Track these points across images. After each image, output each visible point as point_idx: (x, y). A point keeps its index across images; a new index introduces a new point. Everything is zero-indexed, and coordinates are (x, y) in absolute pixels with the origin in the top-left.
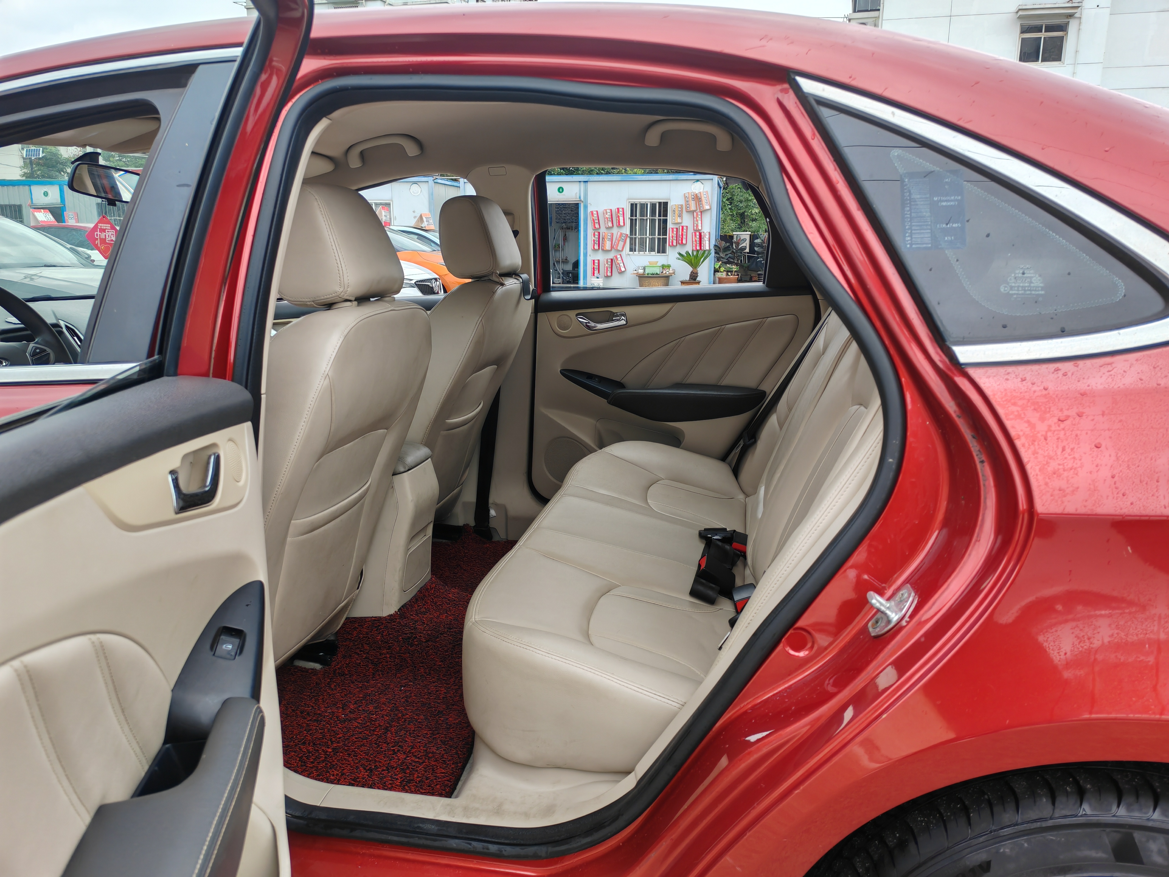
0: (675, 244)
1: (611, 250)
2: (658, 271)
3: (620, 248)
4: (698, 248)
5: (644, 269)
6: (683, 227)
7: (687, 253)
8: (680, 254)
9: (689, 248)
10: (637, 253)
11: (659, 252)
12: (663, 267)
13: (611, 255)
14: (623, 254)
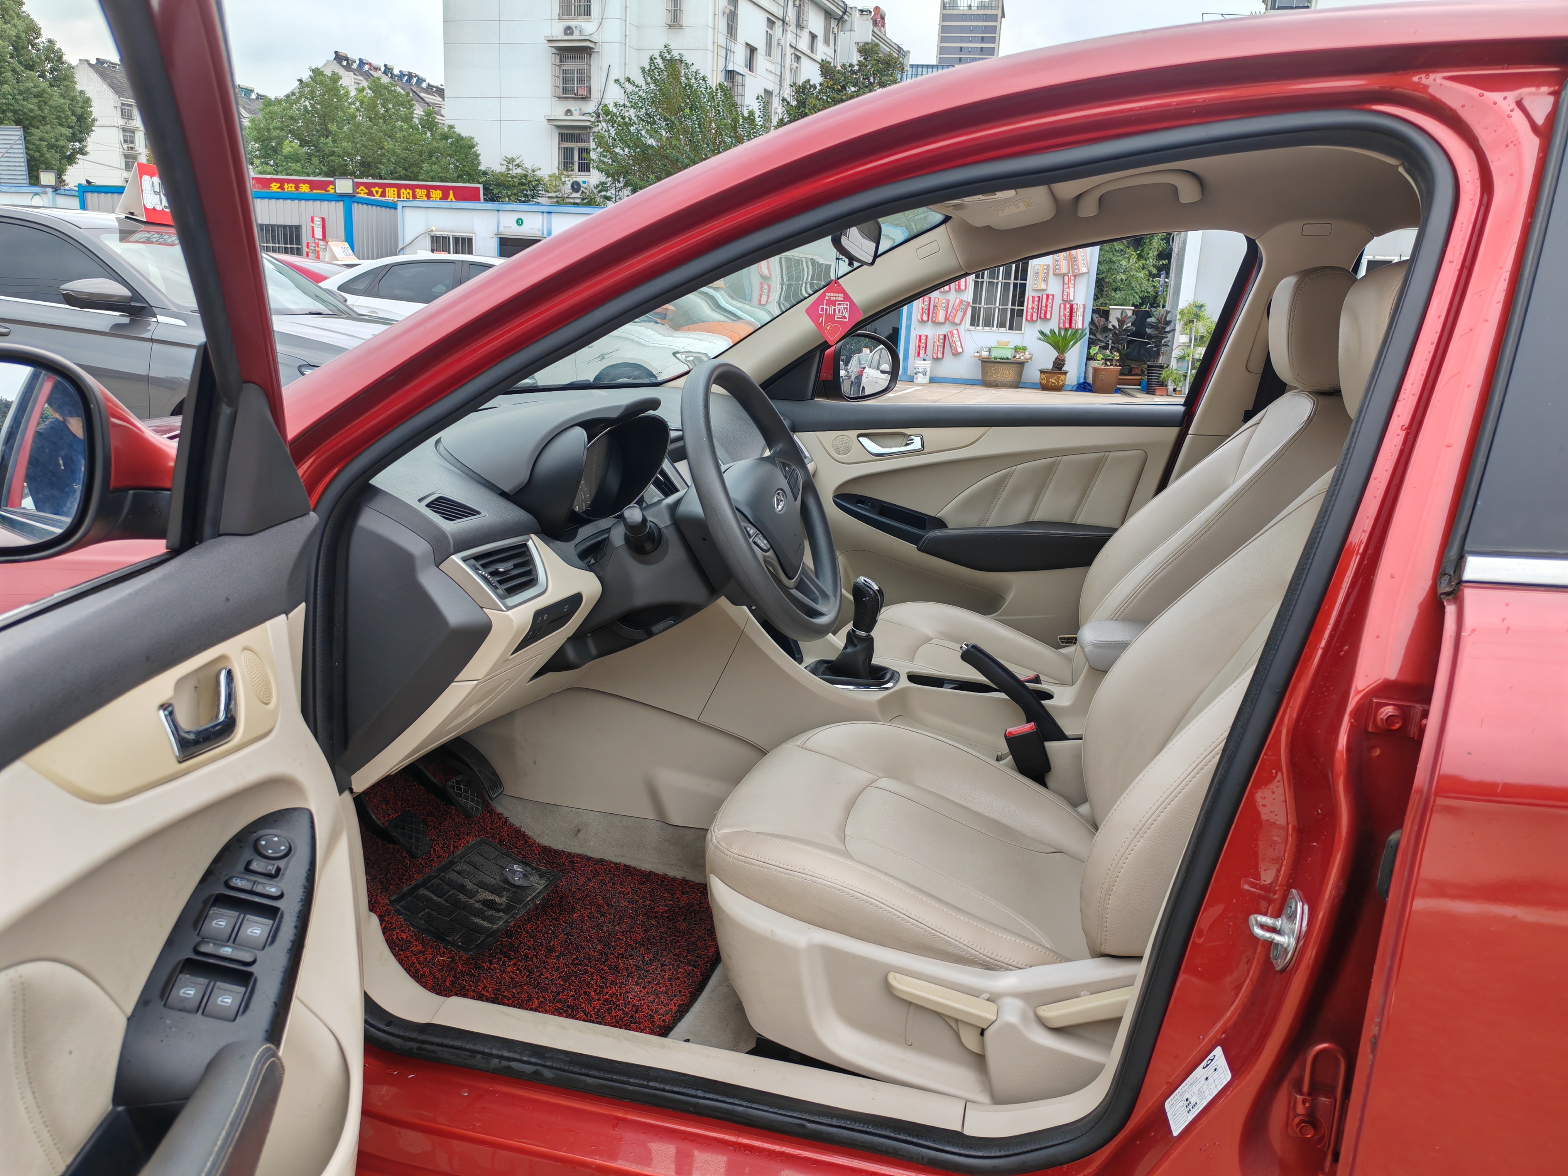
0: (1034, 318)
1: (944, 323)
2: (1009, 354)
3: (957, 321)
4: (1067, 326)
5: (990, 350)
6: (1048, 296)
7: (1052, 331)
8: (1042, 333)
9: (1053, 325)
10: (980, 328)
11: (1011, 328)
12: (1016, 349)
13: (944, 330)
14: (962, 329)
